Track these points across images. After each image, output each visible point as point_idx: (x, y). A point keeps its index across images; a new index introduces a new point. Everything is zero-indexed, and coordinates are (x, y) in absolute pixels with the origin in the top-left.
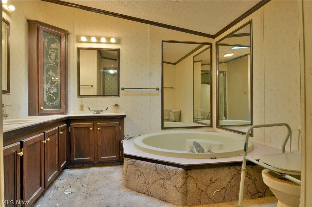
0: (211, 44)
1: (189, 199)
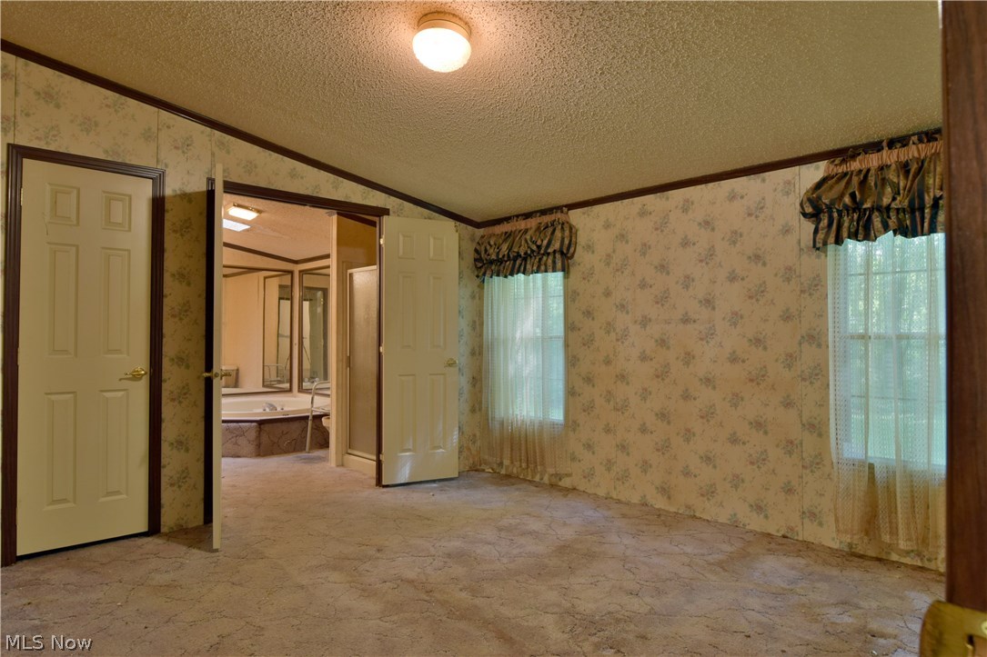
0: (291, 273)
1: (262, 450)
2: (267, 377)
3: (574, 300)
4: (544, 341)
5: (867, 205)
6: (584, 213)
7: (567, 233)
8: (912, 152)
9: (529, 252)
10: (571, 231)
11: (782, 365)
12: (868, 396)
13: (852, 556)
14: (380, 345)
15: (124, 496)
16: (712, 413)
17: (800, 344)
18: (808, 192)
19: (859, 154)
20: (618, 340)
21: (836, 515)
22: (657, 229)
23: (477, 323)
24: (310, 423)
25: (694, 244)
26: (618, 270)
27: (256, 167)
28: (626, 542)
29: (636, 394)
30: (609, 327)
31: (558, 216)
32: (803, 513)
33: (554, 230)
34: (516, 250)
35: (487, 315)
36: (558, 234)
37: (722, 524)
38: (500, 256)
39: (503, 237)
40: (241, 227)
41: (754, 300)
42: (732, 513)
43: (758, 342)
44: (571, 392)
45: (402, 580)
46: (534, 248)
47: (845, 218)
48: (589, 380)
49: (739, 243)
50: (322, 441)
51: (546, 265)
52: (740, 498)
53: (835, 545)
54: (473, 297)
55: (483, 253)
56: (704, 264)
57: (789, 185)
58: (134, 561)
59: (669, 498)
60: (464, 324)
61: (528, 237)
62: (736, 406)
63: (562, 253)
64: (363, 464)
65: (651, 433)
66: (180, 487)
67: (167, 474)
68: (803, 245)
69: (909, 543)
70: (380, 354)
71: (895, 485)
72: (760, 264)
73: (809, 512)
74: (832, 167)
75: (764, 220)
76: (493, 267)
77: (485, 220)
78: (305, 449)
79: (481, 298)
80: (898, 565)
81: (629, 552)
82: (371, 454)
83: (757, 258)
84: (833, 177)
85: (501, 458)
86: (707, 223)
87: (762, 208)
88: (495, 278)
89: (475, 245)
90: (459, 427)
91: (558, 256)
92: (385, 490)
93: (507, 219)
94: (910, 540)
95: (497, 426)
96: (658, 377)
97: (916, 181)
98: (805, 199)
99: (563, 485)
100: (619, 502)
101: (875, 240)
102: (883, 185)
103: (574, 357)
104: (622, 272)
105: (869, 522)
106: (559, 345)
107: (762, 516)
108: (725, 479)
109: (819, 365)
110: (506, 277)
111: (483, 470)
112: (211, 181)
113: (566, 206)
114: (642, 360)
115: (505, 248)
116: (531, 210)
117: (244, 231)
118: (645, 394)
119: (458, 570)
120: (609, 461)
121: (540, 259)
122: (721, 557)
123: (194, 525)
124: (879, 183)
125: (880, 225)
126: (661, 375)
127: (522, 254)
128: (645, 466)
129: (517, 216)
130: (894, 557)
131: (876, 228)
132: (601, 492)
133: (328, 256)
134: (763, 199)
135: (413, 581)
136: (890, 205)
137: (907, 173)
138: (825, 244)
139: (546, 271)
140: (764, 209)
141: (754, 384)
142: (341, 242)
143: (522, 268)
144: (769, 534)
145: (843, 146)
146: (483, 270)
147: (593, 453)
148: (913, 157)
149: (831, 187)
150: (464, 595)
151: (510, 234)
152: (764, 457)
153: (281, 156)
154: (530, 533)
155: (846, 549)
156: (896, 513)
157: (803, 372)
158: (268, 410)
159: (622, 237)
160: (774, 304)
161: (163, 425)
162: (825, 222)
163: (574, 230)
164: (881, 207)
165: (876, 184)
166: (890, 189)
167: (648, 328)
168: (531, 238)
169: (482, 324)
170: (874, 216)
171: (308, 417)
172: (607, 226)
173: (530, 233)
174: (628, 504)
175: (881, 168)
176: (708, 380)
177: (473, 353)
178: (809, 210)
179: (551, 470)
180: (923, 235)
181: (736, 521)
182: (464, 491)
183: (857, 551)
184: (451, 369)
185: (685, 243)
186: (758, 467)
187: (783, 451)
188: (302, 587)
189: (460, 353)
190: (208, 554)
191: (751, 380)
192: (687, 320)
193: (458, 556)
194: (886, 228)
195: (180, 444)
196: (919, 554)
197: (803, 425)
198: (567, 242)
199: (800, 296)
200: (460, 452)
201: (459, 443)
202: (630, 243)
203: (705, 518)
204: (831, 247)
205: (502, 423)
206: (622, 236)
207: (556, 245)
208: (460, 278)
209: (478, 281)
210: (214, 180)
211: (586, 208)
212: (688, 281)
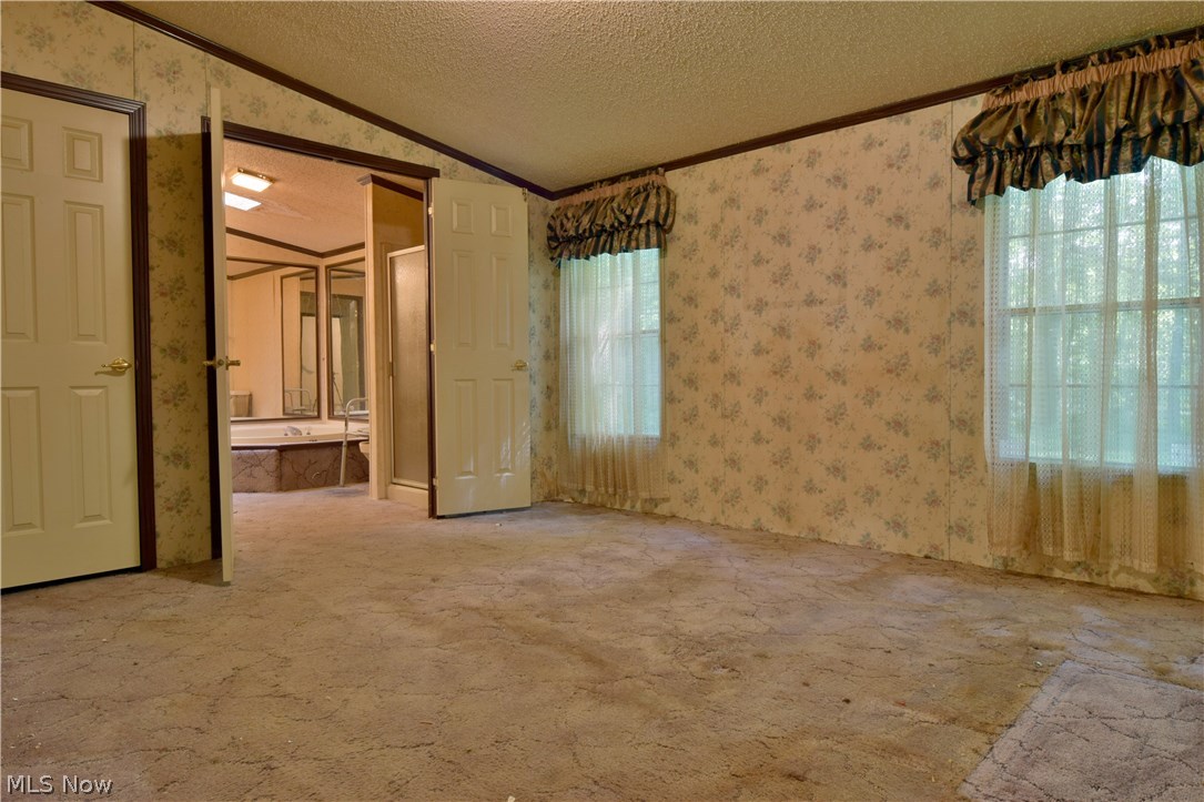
0: (316, 269)
1: (285, 483)
2: (288, 404)
3: (672, 284)
4: (635, 336)
5: (1035, 143)
6: (685, 174)
7: (664, 199)
8: (1091, 75)
9: (616, 224)
10: (668, 198)
11: (927, 351)
12: (1030, 386)
13: (1008, 573)
14: (430, 342)
15: (108, 522)
16: (842, 414)
17: (950, 322)
18: (962, 130)
19: (1026, 81)
20: (726, 331)
21: (989, 526)
22: (775, 190)
23: (553, 319)
24: (344, 450)
25: (821, 206)
26: (727, 244)
27: (265, 106)
28: (737, 565)
29: (749, 396)
30: (716, 315)
31: (653, 178)
32: (950, 527)
33: (648, 196)
34: (600, 222)
35: (565, 308)
36: (653, 200)
37: (853, 547)
38: (580, 232)
39: (584, 208)
40: (247, 204)
41: (894, 272)
42: (865, 533)
43: (898, 323)
44: (669, 398)
45: (464, 608)
46: (623, 219)
47: (1008, 162)
48: (691, 382)
49: (876, 202)
50: (360, 474)
51: (637, 239)
52: (875, 514)
53: (987, 564)
54: (546, 287)
55: (558, 228)
56: (833, 230)
57: (939, 126)
58: (123, 597)
59: (789, 520)
60: (535, 320)
61: (615, 205)
62: (870, 403)
63: (658, 225)
64: (413, 493)
65: (768, 442)
66: (179, 512)
67: (161, 496)
68: (954, 201)
69: (1076, 554)
70: (430, 354)
71: (1061, 488)
72: (902, 227)
73: (958, 526)
74: (992, 98)
75: (908, 172)
76: (571, 247)
77: (560, 189)
78: (338, 483)
79: (557, 288)
80: (1062, 582)
81: (741, 575)
82: (422, 481)
83: (898, 219)
84: (993, 112)
85: (583, 484)
86: (838, 179)
87: (905, 157)
88: (574, 261)
89: (548, 220)
90: (532, 448)
91: (652, 228)
92: (440, 521)
93: (589, 186)
94: (1076, 549)
95: (578, 445)
96: (775, 373)
97: (1095, 110)
98: (959, 140)
99: (661, 513)
100: (728, 527)
101: (1042, 188)
102: (1055, 117)
103: (673, 354)
104: (733, 246)
105: (1028, 534)
106: (655, 340)
107: (900, 534)
108: (856, 493)
109: (972, 348)
110: (587, 258)
111: (562, 501)
112: (206, 122)
113: (661, 166)
114: (756, 354)
115: (585, 221)
116: (618, 173)
117: (253, 209)
118: (760, 395)
119: (534, 597)
120: (716, 480)
121: (630, 234)
122: (852, 577)
123: (199, 560)
124: (1049, 116)
125: (1050, 168)
126: (779, 371)
127: (608, 226)
128: (760, 484)
129: (601, 182)
130: (1058, 573)
131: (1044, 171)
132: (706, 518)
133: (361, 246)
134: (907, 145)
135: (477, 609)
136: (1062, 141)
137: (1084, 101)
138: (983, 194)
139: (638, 248)
140: (908, 158)
141: (893, 375)
142: (378, 217)
143: (608, 246)
144: (909, 555)
145: (1006, 73)
146: (559, 250)
147: (697, 471)
148: (1092, 81)
149: (991, 124)
150: (541, 620)
151: (592, 205)
152: (903, 463)
153: (298, 94)
154: (621, 559)
155: (1001, 568)
156: (1061, 521)
157: (952, 357)
158: (290, 435)
159: (732, 202)
160: (918, 275)
161: (155, 433)
162: (982, 168)
163: (672, 196)
164: (1052, 143)
165: (1046, 118)
166: (1063, 122)
167: (764, 313)
168: (619, 206)
169: (558, 320)
170: (1042, 158)
171: (342, 442)
172: (714, 189)
173: (617, 200)
174: (738, 529)
175: (1053, 98)
176: (837, 374)
177: (547, 357)
178: (964, 153)
179: (644, 495)
180: (1101, 178)
181: (869, 543)
182: (539, 521)
183: (1013, 569)
184: (520, 373)
185: (811, 206)
186: (897, 476)
187: (927, 455)
188: (339, 618)
189: (532, 354)
190: (218, 588)
191: (889, 371)
192: (812, 301)
193: (535, 583)
194: (1057, 172)
195: (177, 458)
196: (1087, 569)
197: (952, 422)
198: (663, 210)
199: (950, 264)
200: (533, 478)
201: (532, 467)
202: (742, 208)
203: (833, 541)
204: (989, 198)
205: (584, 441)
206: (733, 200)
207: (650, 214)
208: (530, 262)
209: (553, 264)
210: (209, 119)
211: (687, 168)
212: (813, 253)
